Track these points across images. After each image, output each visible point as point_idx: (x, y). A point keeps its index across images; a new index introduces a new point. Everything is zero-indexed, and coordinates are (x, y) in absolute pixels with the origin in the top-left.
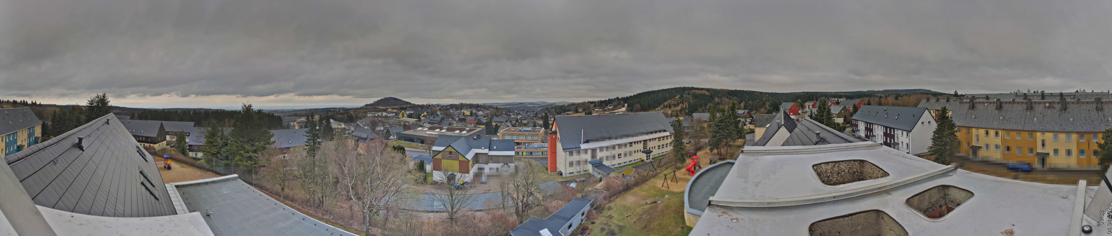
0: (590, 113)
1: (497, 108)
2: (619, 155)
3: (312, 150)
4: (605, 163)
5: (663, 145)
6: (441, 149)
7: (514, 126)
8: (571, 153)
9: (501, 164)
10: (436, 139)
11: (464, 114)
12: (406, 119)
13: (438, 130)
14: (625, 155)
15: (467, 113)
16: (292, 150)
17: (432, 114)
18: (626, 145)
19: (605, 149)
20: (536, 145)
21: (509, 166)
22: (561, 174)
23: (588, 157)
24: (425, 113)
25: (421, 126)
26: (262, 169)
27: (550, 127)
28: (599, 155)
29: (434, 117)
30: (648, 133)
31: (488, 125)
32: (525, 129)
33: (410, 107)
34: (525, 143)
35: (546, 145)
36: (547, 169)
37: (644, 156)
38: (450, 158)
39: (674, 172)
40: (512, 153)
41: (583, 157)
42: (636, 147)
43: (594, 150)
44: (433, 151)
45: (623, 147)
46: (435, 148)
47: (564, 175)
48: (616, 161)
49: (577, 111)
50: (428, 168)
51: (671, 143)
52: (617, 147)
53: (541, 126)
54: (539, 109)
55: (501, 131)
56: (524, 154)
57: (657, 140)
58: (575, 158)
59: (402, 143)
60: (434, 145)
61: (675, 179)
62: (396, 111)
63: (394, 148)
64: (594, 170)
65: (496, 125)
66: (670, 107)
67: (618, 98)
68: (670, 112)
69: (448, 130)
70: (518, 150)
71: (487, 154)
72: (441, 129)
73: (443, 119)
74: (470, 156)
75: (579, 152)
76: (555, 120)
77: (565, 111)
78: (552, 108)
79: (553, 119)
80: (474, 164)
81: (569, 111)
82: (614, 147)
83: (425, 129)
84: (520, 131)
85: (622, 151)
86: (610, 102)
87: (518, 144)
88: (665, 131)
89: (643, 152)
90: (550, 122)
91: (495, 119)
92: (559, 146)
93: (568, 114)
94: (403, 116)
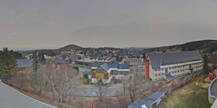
0: (165, 52)
1: (121, 49)
2: (178, 71)
3: (36, 69)
4: (172, 74)
5: (199, 66)
6: (96, 68)
7: (129, 57)
8: (156, 70)
9: (123, 75)
10: (93, 63)
11: (106, 52)
12: (79, 54)
13: (94, 59)
14: (181, 71)
15: (108, 52)
16: (26, 69)
17: (91, 52)
18: (181, 66)
19: (171, 68)
20: (139, 66)
21: (127, 76)
22: (151, 80)
23: (164, 72)
24: (88, 52)
25: (86, 58)
26: (13, 77)
27: (146, 58)
28: (169, 71)
29: (92, 53)
30: (191, 61)
31: (117, 57)
32: (134, 59)
33: (81, 49)
34: (134, 66)
35: (144, 66)
36: (145, 77)
37: (190, 71)
38: (99, 72)
39: (204, 79)
40: (128, 70)
41: (162, 72)
42: (186, 67)
43: (166, 69)
44: (92, 69)
45: (180, 67)
46: (93, 68)
47: (153, 80)
48: (177, 74)
49: (158, 51)
50: (90, 77)
51: (202, 65)
52: (177, 67)
53: (142, 57)
54: (141, 50)
55: (124, 60)
56: (134, 70)
57: (196, 64)
58: (158, 72)
59: (77, 65)
60: (92, 66)
61: (204, 82)
62: (74, 51)
63: (74, 68)
64: (166, 78)
65: (121, 57)
66: (202, 49)
67: (178, 45)
68: (202, 51)
69: (99, 59)
70: (131, 69)
71: (117, 70)
72: (96, 59)
73: (96, 54)
74: (109, 71)
75: (159, 70)
76: (148, 55)
77: (153, 51)
78: (147, 49)
79: (147, 54)
80: (111, 75)
81: (155, 51)
82: (176, 67)
83: (88, 59)
84: (132, 60)
85: (180, 69)
86: (174, 46)
87: (131, 66)
88: (199, 60)
89: (189, 69)
90: (146, 56)
91: (121, 54)
92: (150, 67)
93: (154, 52)
94: (78, 53)
